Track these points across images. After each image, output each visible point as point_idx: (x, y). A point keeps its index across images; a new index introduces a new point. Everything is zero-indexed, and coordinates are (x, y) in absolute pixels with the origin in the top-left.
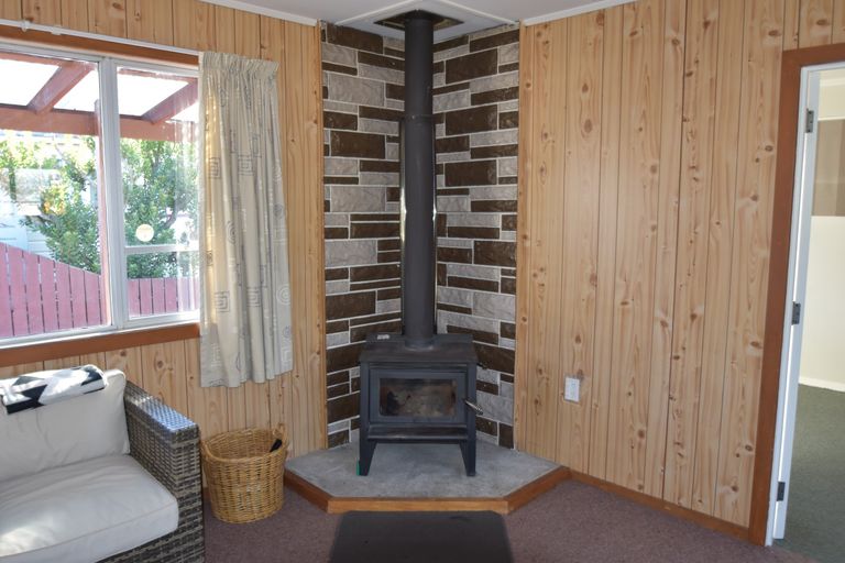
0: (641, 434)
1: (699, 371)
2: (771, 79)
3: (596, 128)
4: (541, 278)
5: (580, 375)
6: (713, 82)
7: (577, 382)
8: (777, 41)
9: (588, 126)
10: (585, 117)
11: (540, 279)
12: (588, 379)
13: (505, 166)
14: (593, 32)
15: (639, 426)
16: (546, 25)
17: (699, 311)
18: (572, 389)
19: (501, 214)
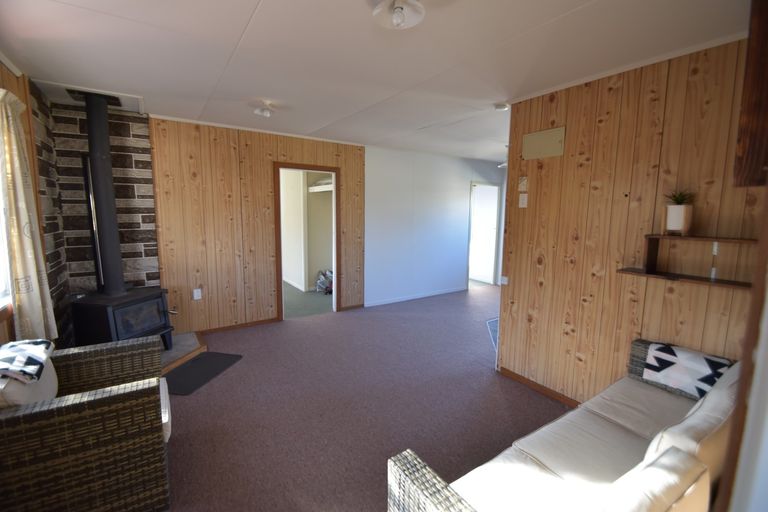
0: (234, 301)
1: (255, 270)
2: (270, 172)
3: (199, 177)
4: (171, 246)
5: (201, 287)
6: (251, 167)
7: (199, 290)
8: (270, 158)
9: (195, 175)
10: (192, 170)
11: (169, 247)
12: (205, 287)
13: (140, 190)
14: (194, 133)
15: (233, 298)
16: (163, 121)
17: (253, 249)
18: (197, 294)
19: (140, 215)
